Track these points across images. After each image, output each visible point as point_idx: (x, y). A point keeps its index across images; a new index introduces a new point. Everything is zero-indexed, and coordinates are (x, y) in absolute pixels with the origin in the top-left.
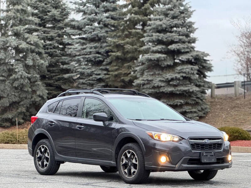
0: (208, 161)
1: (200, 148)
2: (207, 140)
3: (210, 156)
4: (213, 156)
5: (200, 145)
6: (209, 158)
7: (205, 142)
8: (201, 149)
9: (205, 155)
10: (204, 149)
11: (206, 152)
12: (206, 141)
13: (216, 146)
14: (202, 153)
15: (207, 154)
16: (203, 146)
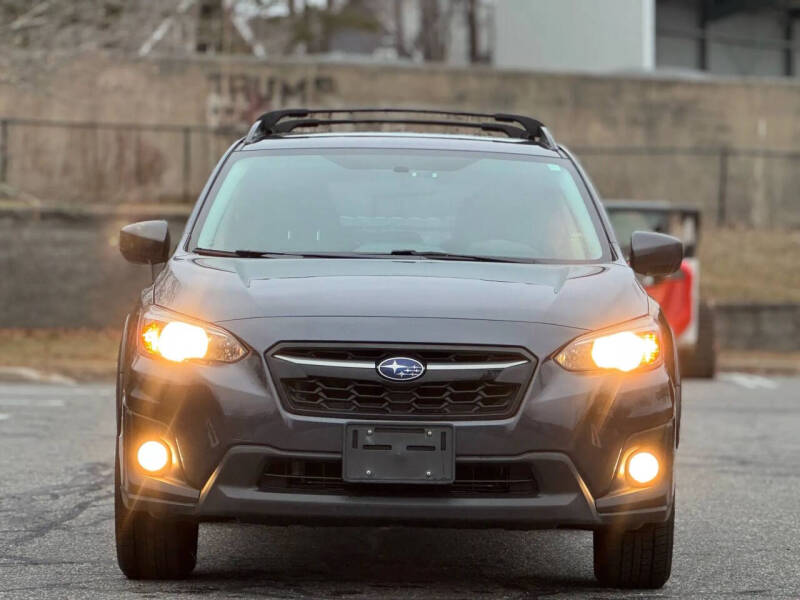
0: (390, 480)
2: (399, 362)
3: (410, 447)
4: (433, 448)
5: (356, 388)
6: (401, 459)
7: (389, 372)
8: (360, 410)
9: (369, 440)
10: (384, 411)
11: (378, 429)
12: (395, 366)
13: (477, 394)
14: (355, 432)
15: (385, 438)
16: (373, 394)
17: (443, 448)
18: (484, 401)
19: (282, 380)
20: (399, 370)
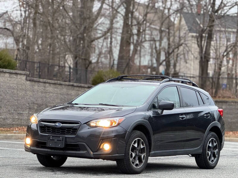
0: (54, 146)
1: (50, 132)
2: (58, 124)
3: (57, 140)
4: (61, 140)
5: (51, 128)
6: (55, 142)
7: (56, 125)
8: (52, 133)
9: (51, 139)
10: (55, 133)
11: (53, 136)
12: (57, 124)
13: (71, 130)
14: (49, 137)
15: (54, 138)
16: (54, 130)
17: (63, 141)
18: (72, 132)
19: (40, 127)
20: (58, 125)
